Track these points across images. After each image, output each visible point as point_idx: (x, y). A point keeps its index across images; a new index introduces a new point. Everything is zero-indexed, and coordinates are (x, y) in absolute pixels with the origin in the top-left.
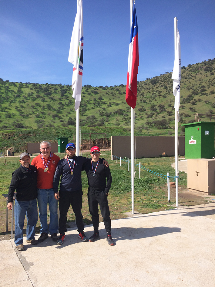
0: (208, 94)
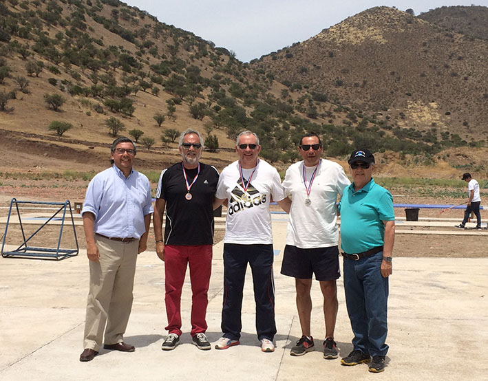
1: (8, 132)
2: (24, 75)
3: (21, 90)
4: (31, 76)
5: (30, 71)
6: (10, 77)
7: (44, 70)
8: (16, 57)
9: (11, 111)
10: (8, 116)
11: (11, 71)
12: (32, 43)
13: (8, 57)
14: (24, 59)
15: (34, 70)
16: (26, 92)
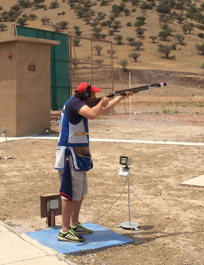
0: (48, 8)
1: (171, 72)
2: (181, 33)
3: (179, 43)
4: (185, 33)
5: (185, 30)
6: (172, 36)
7: (194, 28)
8: (175, 22)
9: (173, 58)
10: (171, 61)
11: (172, 32)
12: (185, 12)
13: (170, 23)
14: (180, 23)
15: (188, 29)
16: (183, 44)
